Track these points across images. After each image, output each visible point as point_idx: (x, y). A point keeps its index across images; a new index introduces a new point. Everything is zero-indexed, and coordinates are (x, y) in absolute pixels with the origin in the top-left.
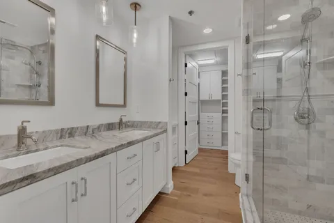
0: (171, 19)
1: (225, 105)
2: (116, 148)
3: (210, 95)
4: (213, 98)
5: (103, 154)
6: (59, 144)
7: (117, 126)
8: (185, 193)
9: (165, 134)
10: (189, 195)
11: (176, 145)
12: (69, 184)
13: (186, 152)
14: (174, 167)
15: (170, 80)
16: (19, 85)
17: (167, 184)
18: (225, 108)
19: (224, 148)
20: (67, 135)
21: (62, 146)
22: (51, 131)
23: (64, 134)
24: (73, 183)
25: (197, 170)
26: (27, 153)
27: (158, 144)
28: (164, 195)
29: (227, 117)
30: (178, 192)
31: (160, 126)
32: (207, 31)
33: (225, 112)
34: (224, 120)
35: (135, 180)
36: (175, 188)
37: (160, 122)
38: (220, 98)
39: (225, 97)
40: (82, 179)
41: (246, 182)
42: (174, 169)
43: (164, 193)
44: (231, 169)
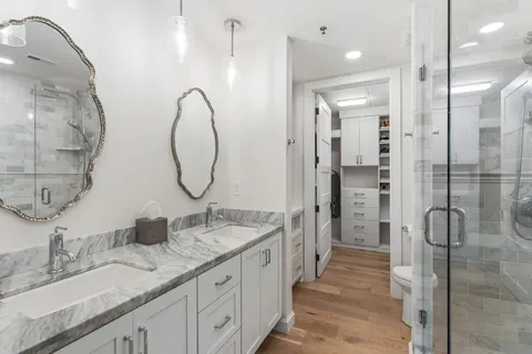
0: (290, 40)
1: (385, 174)
2: (197, 269)
3: (359, 158)
4: (364, 164)
5: (175, 284)
6: (111, 259)
7: (203, 219)
8: (314, 335)
9: (281, 233)
10: (322, 339)
11: (301, 248)
12: (120, 341)
13: (317, 257)
14: (297, 283)
15: (289, 143)
16: (61, 151)
17: (283, 316)
18: (384, 181)
19: (383, 248)
20: (125, 241)
21: (115, 262)
22: (100, 236)
23: (120, 238)
24: (125, 339)
25: (336, 291)
26: (62, 278)
27: (267, 253)
28: (278, 337)
29: (388, 195)
30: (302, 332)
31: (273, 218)
32: (353, 55)
33: (385, 186)
34: (384, 200)
35: (228, 319)
36: (298, 323)
37: (272, 213)
38: (377, 163)
39: (384, 161)
40: (140, 330)
41: (421, 326)
42: (296, 287)
43: (280, 333)
44: (395, 292)
